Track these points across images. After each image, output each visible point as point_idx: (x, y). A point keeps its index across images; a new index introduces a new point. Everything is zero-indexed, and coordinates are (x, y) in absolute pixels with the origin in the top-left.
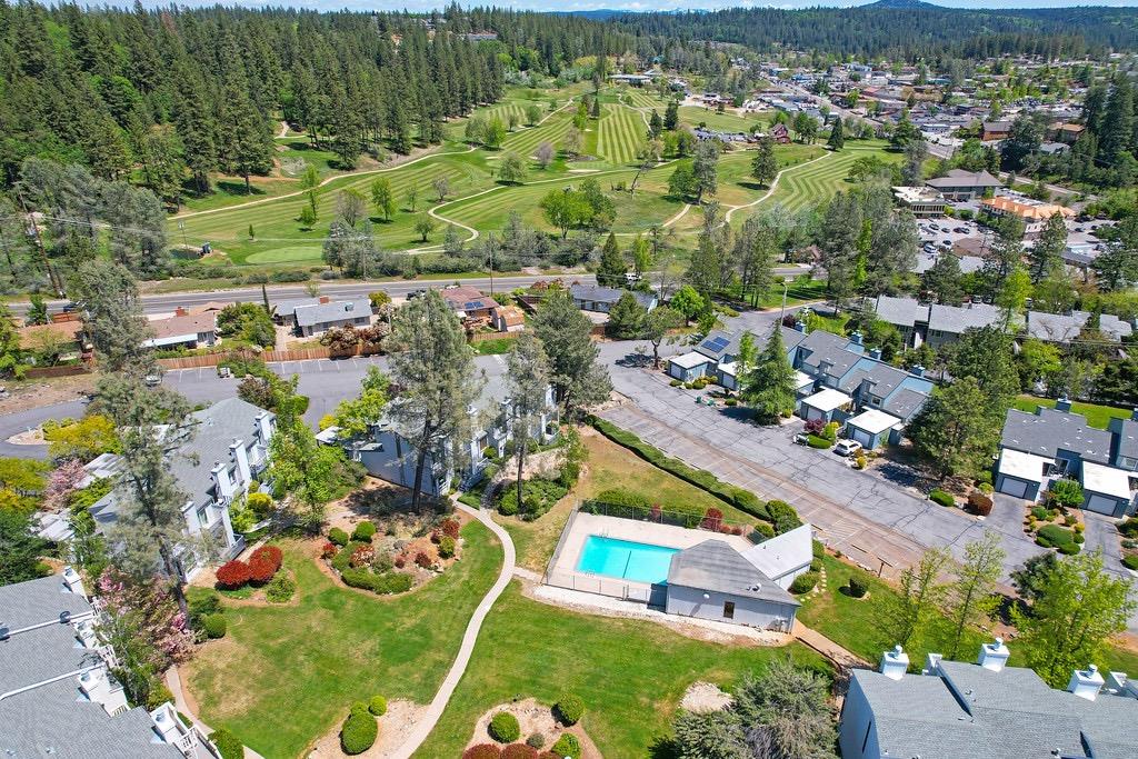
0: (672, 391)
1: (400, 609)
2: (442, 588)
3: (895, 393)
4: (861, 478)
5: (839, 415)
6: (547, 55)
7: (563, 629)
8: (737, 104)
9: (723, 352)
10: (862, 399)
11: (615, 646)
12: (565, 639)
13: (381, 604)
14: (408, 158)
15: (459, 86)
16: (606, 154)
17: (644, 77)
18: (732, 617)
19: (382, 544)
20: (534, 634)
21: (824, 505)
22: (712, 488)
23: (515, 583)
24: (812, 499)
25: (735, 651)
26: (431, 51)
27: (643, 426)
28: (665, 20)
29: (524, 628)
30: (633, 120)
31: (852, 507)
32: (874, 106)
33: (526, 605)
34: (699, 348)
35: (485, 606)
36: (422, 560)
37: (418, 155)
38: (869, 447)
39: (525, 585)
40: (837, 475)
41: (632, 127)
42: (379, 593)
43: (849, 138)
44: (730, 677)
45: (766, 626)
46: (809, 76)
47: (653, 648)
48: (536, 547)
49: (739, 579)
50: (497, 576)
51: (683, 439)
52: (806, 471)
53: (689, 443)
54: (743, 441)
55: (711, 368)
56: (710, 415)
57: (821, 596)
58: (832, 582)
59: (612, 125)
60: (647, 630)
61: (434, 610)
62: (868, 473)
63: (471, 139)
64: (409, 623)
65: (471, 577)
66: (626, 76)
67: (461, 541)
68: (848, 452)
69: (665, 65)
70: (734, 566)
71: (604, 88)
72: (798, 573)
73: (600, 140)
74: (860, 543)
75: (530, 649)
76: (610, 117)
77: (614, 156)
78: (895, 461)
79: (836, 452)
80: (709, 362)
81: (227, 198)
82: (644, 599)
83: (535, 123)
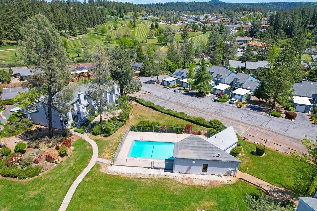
0: (165, 89)
1: (30, 186)
2: (57, 172)
3: (247, 81)
4: (242, 111)
5: (227, 91)
6: (119, 12)
7: (121, 187)
8: (175, 23)
9: (182, 76)
10: (234, 85)
11: (149, 194)
12: (121, 193)
13: (20, 185)
14: (76, 37)
15: (92, 18)
16: (138, 36)
17: (148, 17)
18: (206, 172)
19: (31, 153)
20: (105, 192)
21: (231, 121)
22: (185, 118)
23: (97, 166)
24: (226, 119)
25: (212, 189)
26: (83, 8)
27: (155, 100)
28: (153, 5)
29: (99, 189)
30: (145, 28)
31: (242, 121)
32: (213, 23)
33: (102, 176)
34: (172, 75)
35: (80, 179)
36: (50, 159)
37: (79, 37)
38: (241, 100)
39: (102, 166)
40: (233, 110)
41: (146, 30)
42: (20, 179)
43: (207, 31)
44: (213, 204)
45: (224, 174)
46: (194, 17)
47: (169, 193)
48: (109, 148)
49: (208, 152)
50: (88, 163)
51: (171, 103)
52: (220, 110)
53: (174, 104)
54: (194, 102)
55: (178, 81)
56: (180, 95)
57: (244, 157)
58: (247, 150)
59: (139, 29)
60: (165, 183)
61: (50, 185)
62: (244, 108)
63: (96, 33)
64: (33, 194)
65: (74, 165)
66: (143, 17)
67: (72, 148)
68: (234, 102)
69: (154, 14)
70: (205, 146)
71: (136, 20)
72: (233, 147)
73: (136, 33)
74: (250, 133)
75: (102, 201)
76: (139, 27)
77: (140, 36)
78: (253, 104)
79: (230, 103)
80: (177, 79)
81: (9, 46)
82: (162, 167)
83: (116, 29)
